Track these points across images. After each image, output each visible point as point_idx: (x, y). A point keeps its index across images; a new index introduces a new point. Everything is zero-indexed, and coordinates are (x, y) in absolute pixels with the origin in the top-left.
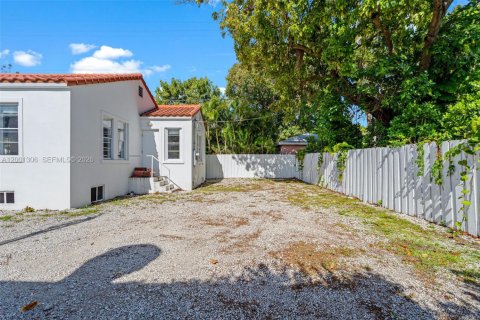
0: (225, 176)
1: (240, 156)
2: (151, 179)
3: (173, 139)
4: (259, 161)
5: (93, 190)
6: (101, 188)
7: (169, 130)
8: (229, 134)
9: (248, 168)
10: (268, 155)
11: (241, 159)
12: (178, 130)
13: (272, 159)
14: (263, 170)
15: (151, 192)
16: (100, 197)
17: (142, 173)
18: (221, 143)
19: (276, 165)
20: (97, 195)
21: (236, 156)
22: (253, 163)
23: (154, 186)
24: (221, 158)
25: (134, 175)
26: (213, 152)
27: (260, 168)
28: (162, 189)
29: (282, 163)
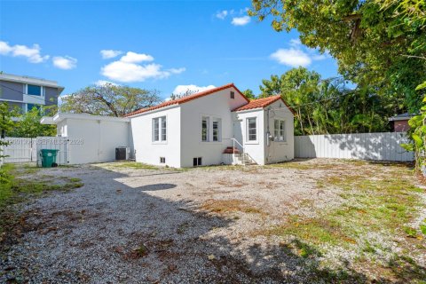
0: (318, 155)
1: (334, 135)
2: (233, 155)
3: (252, 125)
4: (357, 140)
5: (195, 160)
6: (200, 159)
7: (250, 119)
8: (321, 115)
9: (342, 147)
10: (370, 134)
11: (334, 138)
12: (255, 118)
13: (377, 139)
14: (364, 150)
15: (233, 163)
16: (200, 163)
17: (229, 150)
18: (314, 125)
19: (383, 144)
20: (197, 162)
21: (329, 136)
22: (350, 142)
23: (235, 160)
24: (313, 138)
25: (226, 152)
26: (306, 133)
27: (359, 148)
28: (240, 163)
29: (392, 142)
